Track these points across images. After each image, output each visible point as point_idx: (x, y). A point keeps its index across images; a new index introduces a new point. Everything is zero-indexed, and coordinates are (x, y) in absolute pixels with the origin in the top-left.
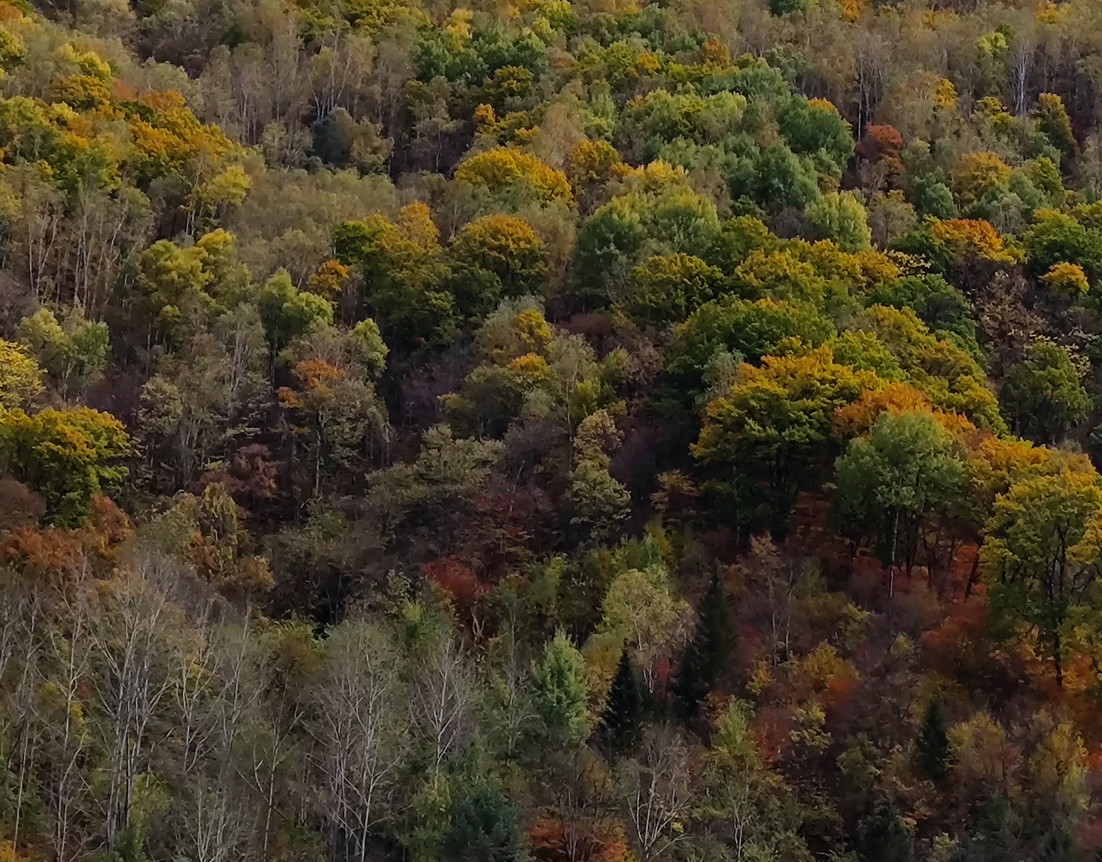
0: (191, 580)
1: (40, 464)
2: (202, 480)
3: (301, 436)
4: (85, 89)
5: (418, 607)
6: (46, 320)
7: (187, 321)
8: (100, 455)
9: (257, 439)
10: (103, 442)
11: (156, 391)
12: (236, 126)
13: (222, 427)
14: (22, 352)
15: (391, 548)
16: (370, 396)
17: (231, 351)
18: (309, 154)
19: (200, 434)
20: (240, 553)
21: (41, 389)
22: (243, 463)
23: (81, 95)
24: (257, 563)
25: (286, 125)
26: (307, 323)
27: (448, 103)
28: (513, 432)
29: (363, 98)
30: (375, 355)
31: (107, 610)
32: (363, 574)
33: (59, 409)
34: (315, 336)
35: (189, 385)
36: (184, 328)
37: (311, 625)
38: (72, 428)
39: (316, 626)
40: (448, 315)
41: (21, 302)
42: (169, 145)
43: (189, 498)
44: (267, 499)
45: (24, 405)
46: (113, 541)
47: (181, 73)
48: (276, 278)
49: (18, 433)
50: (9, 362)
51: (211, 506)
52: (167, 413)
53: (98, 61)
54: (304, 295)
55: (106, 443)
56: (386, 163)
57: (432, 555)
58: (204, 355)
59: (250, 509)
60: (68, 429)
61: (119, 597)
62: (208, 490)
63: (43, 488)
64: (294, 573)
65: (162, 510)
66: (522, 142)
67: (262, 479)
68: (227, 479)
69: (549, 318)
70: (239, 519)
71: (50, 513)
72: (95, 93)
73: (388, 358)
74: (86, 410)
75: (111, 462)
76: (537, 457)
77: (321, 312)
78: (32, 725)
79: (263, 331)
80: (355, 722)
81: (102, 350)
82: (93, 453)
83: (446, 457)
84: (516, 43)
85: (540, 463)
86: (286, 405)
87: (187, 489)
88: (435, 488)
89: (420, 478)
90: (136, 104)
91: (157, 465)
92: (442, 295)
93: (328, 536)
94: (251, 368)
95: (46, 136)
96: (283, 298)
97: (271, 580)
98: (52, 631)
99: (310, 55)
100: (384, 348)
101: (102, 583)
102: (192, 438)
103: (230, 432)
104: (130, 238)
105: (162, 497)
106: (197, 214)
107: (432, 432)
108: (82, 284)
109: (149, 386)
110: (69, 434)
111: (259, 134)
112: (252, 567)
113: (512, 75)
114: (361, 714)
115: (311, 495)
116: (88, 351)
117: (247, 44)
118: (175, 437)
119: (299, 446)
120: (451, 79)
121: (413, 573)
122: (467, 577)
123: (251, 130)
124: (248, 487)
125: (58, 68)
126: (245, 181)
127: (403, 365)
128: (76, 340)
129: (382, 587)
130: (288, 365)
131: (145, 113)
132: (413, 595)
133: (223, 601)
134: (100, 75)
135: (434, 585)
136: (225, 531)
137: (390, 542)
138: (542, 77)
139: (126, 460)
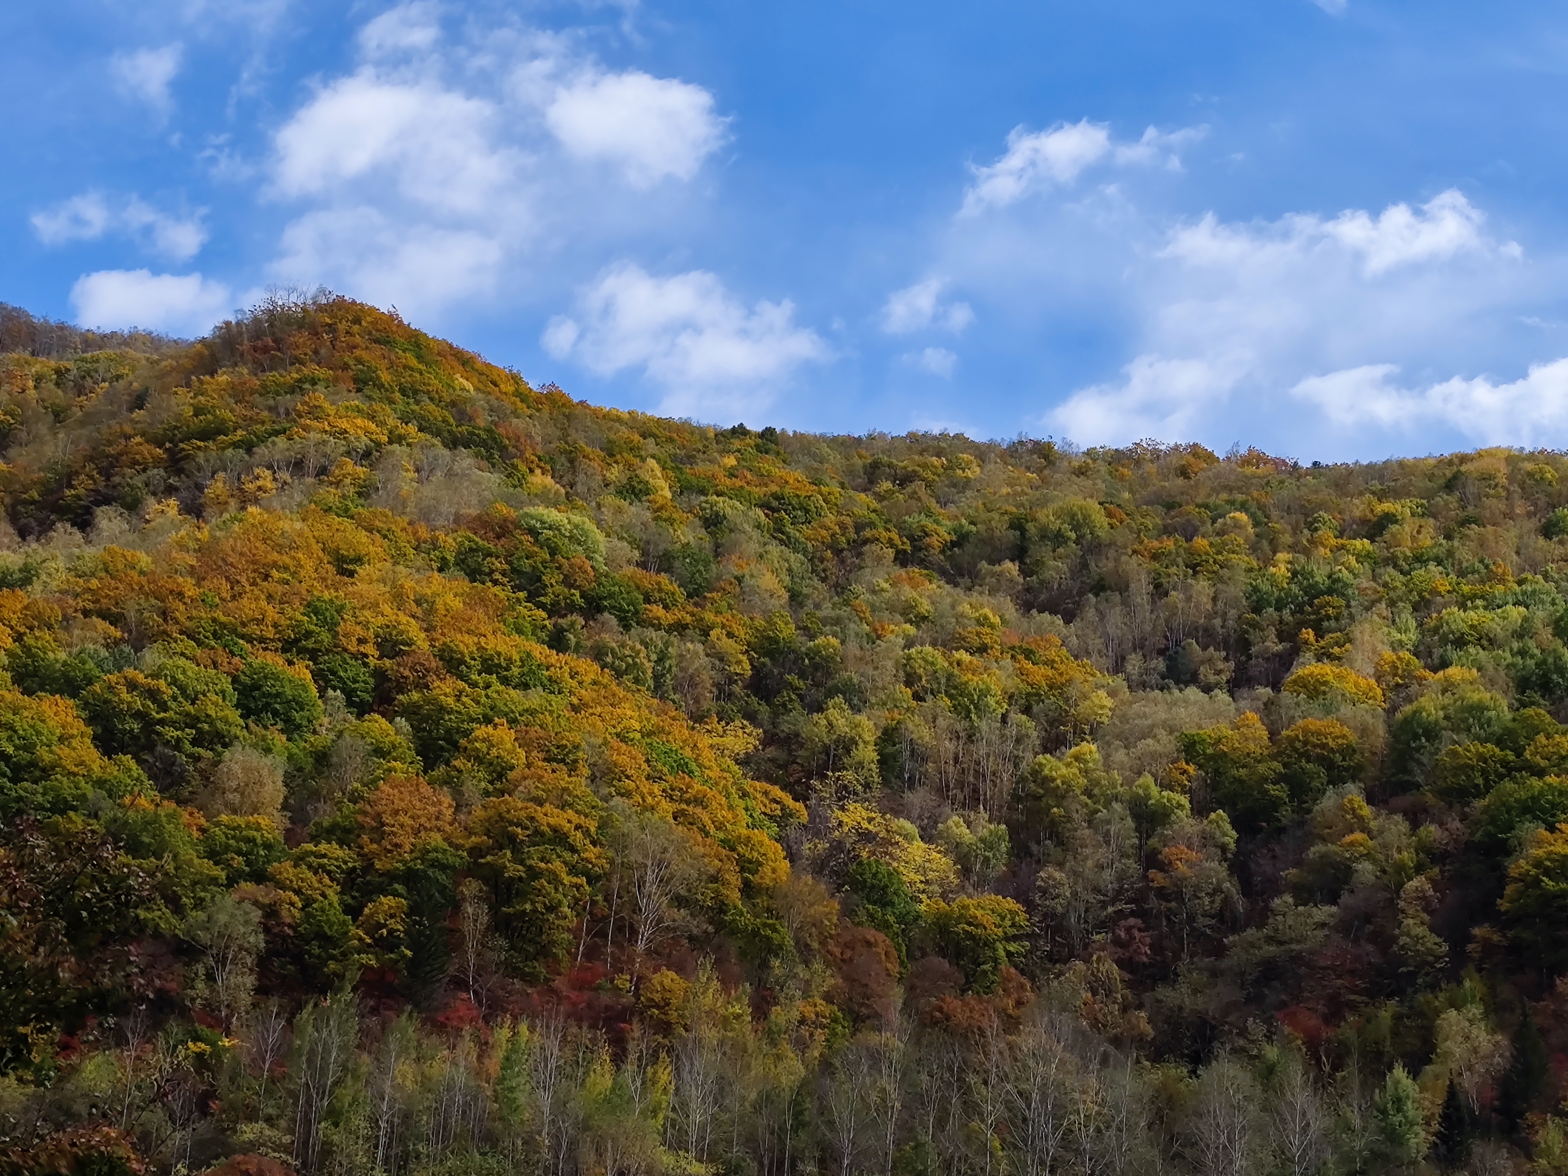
0: (1083, 1033)
1: (958, 943)
2: (1090, 950)
3: (1169, 909)
4: (980, 638)
5: (1275, 1049)
6: (957, 825)
7: (1070, 819)
8: (1005, 933)
9: (1133, 914)
10: (1008, 923)
11: (1049, 878)
12: (1103, 660)
13: (1104, 905)
14: (939, 852)
15: (1248, 1000)
16: (1224, 873)
17: (1108, 843)
18: (1163, 678)
19: (1086, 912)
20: (1124, 1009)
21: (957, 881)
22: (1123, 934)
23: (976, 642)
24: (1138, 1017)
25: (1144, 656)
26: (1169, 816)
27: (1277, 630)
28: (1345, 898)
29: (1206, 630)
30: (1227, 839)
31: (1016, 1060)
32: (1227, 1023)
33: (970, 897)
34: (1176, 827)
35: (1075, 873)
36: (1069, 825)
37: (1186, 1067)
38: (982, 912)
39: (1190, 1067)
40: (1285, 803)
41: (937, 811)
42: (1047, 677)
43: (1079, 965)
44: (1144, 964)
45: (944, 896)
46: (1019, 1003)
47: (1059, 621)
48: (1141, 781)
49: (938, 919)
50: (929, 861)
51: (1098, 971)
52: (1058, 896)
53: (991, 615)
54: (1164, 793)
55: (1010, 923)
56: (1228, 682)
57: (1283, 1005)
58: (1086, 847)
59: (1131, 973)
60: (978, 913)
61: (1026, 1050)
62: (1095, 957)
63: (962, 963)
64: (1169, 1024)
65: (1057, 976)
66: (1339, 659)
67: (1139, 947)
68: (1111, 948)
69: (1370, 801)
70: (1122, 981)
71: (968, 982)
72: (988, 641)
73: (1237, 841)
74: (993, 896)
75: (1015, 938)
76: (1368, 918)
77: (1180, 806)
78: (960, 1158)
79: (1133, 825)
80: (1225, 1147)
81: (1004, 847)
82: (1000, 932)
83: (1290, 922)
84: (1329, 577)
85: (1370, 923)
86: (1155, 885)
87: (1077, 957)
88: (1282, 948)
89: (1270, 940)
90: (1020, 647)
91: (1053, 938)
92: (1278, 787)
93: (1195, 992)
94: (1124, 855)
95: (950, 677)
96: (1148, 797)
97: (1151, 1031)
98: (972, 1079)
99: (1160, 599)
100: (1234, 834)
101: (1010, 1038)
102: (1080, 916)
103: (1110, 909)
104: (1021, 754)
105: (1058, 966)
106: (1075, 733)
107: (1277, 901)
108: (985, 794)
109: (1042, 874)
110: (980, 917)
111: (1122, 665)
112: (1134, 1021)
113: (1328, 603)
114: (1230, 1141)
115: (1180, 959)
116: (991, 849)
117: (1109, 592)
118: (1064, 916)
119: (1168, 919)
120: (1278, 609)
121: (1268, 1021)
122: (1314, 1022)
123: (1116, 662)
124: (1127, 954)
125: (958, 622)
126: (1109, 702)
127: (1251, 847)
128: (982, 840)
129: (1243, 1032)
130: (1155, 852)
131: (1028, 654)
132: (1269, 1038)
133: (1111, 1049)
134: (992, 626)
135: (1287, 1030)
136: (1110, 991)
137: (1248, 994)
138: (1353, 603)
139: (1028, 937)
